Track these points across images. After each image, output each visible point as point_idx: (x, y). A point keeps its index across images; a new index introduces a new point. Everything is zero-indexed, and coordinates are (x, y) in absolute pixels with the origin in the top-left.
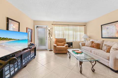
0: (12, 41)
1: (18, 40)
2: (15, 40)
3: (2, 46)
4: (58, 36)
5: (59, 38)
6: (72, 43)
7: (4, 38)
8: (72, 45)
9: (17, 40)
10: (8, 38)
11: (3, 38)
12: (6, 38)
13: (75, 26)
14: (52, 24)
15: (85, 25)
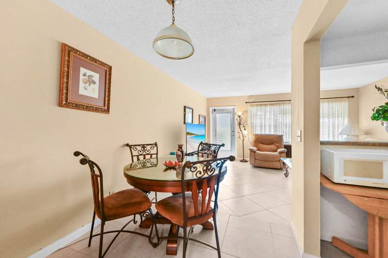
4: (261, 130)
5: (263, 133)
14: (246, 103)
15: (353, 97)
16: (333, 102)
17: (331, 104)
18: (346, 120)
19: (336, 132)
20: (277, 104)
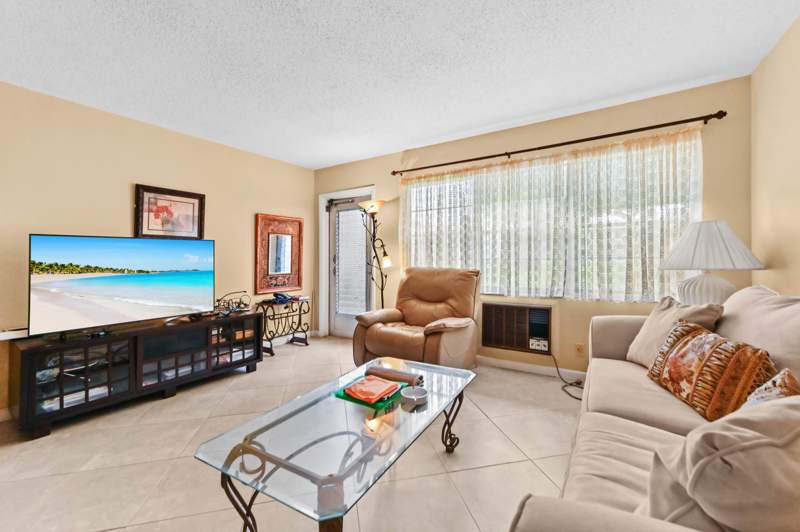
0: (97, 274)
1: (140, 271)
2: (122, 271)
3: (49, 292)
4: (429, 256)
5: (435, 266)
6: (546, 312)
7: (56, 264)
8: (543, 330)
9: (129, 271)
10: (78, 266)
11: (51, 266)
12: (66, 263)
13: (575, 154)
14: (394, 173)
15: (721, 115)
16: (642, 143)
17: (635, 153)
18: (697, 214)
19: (657, 262)
20: (467, 170)
